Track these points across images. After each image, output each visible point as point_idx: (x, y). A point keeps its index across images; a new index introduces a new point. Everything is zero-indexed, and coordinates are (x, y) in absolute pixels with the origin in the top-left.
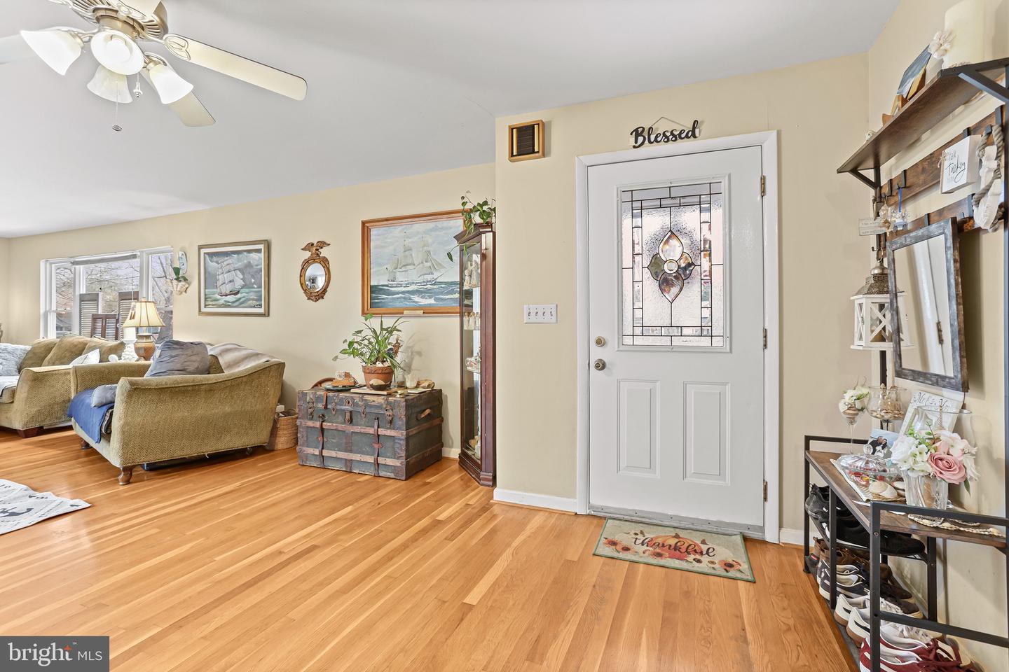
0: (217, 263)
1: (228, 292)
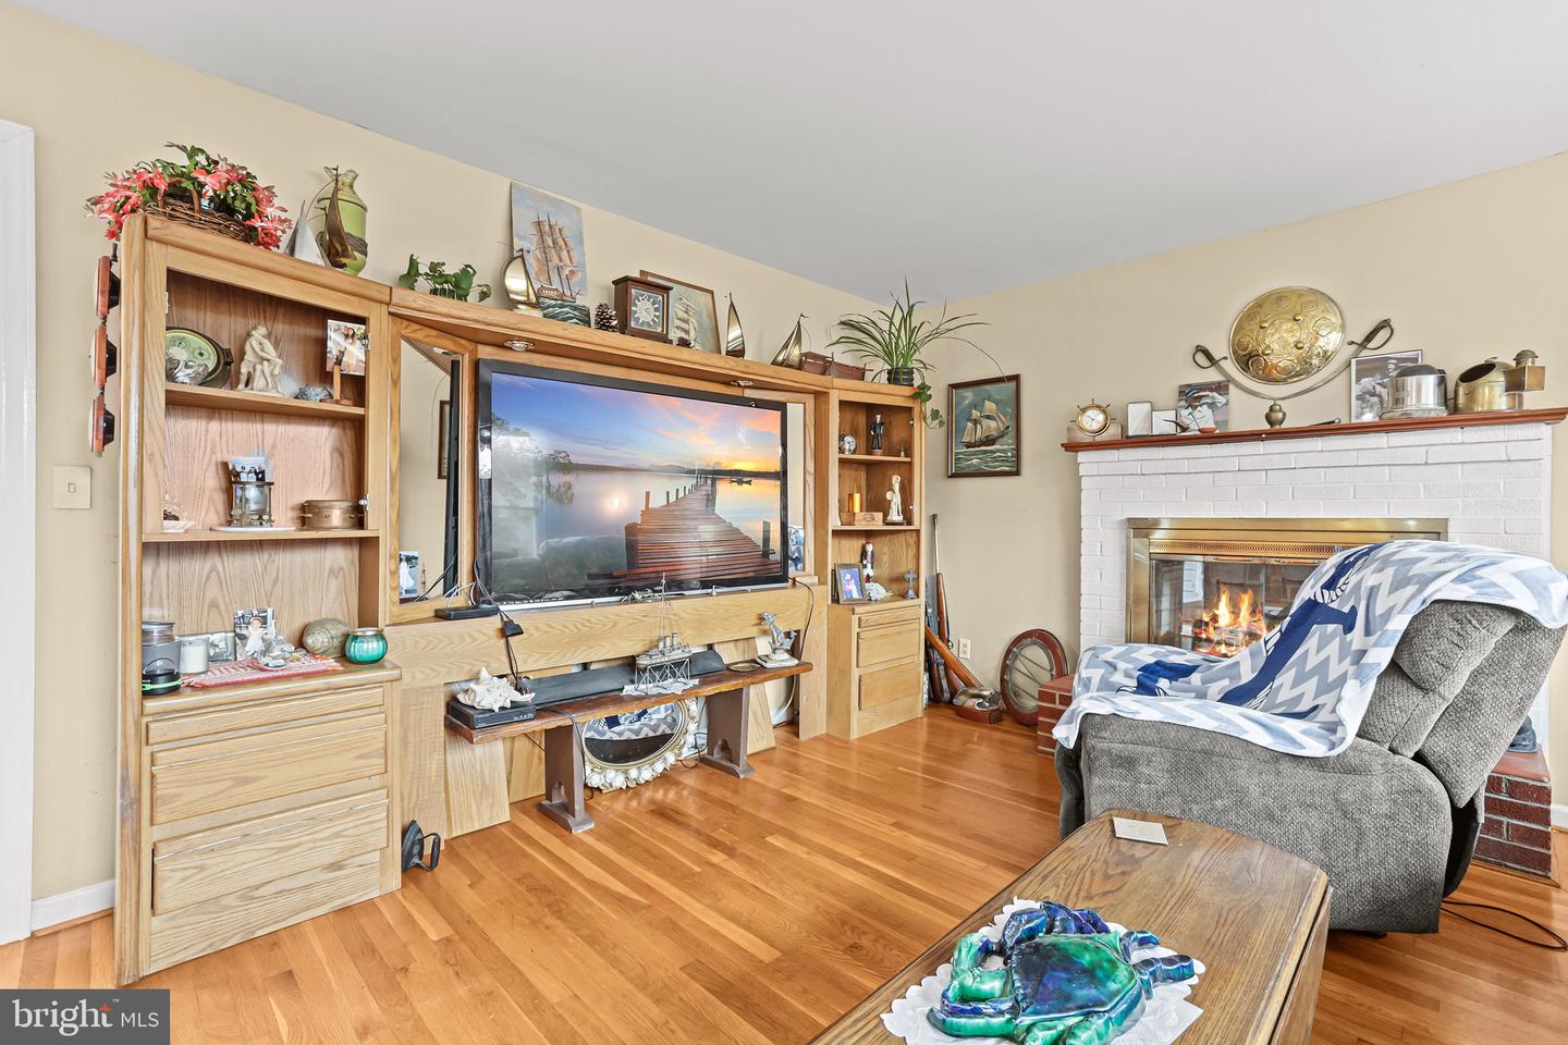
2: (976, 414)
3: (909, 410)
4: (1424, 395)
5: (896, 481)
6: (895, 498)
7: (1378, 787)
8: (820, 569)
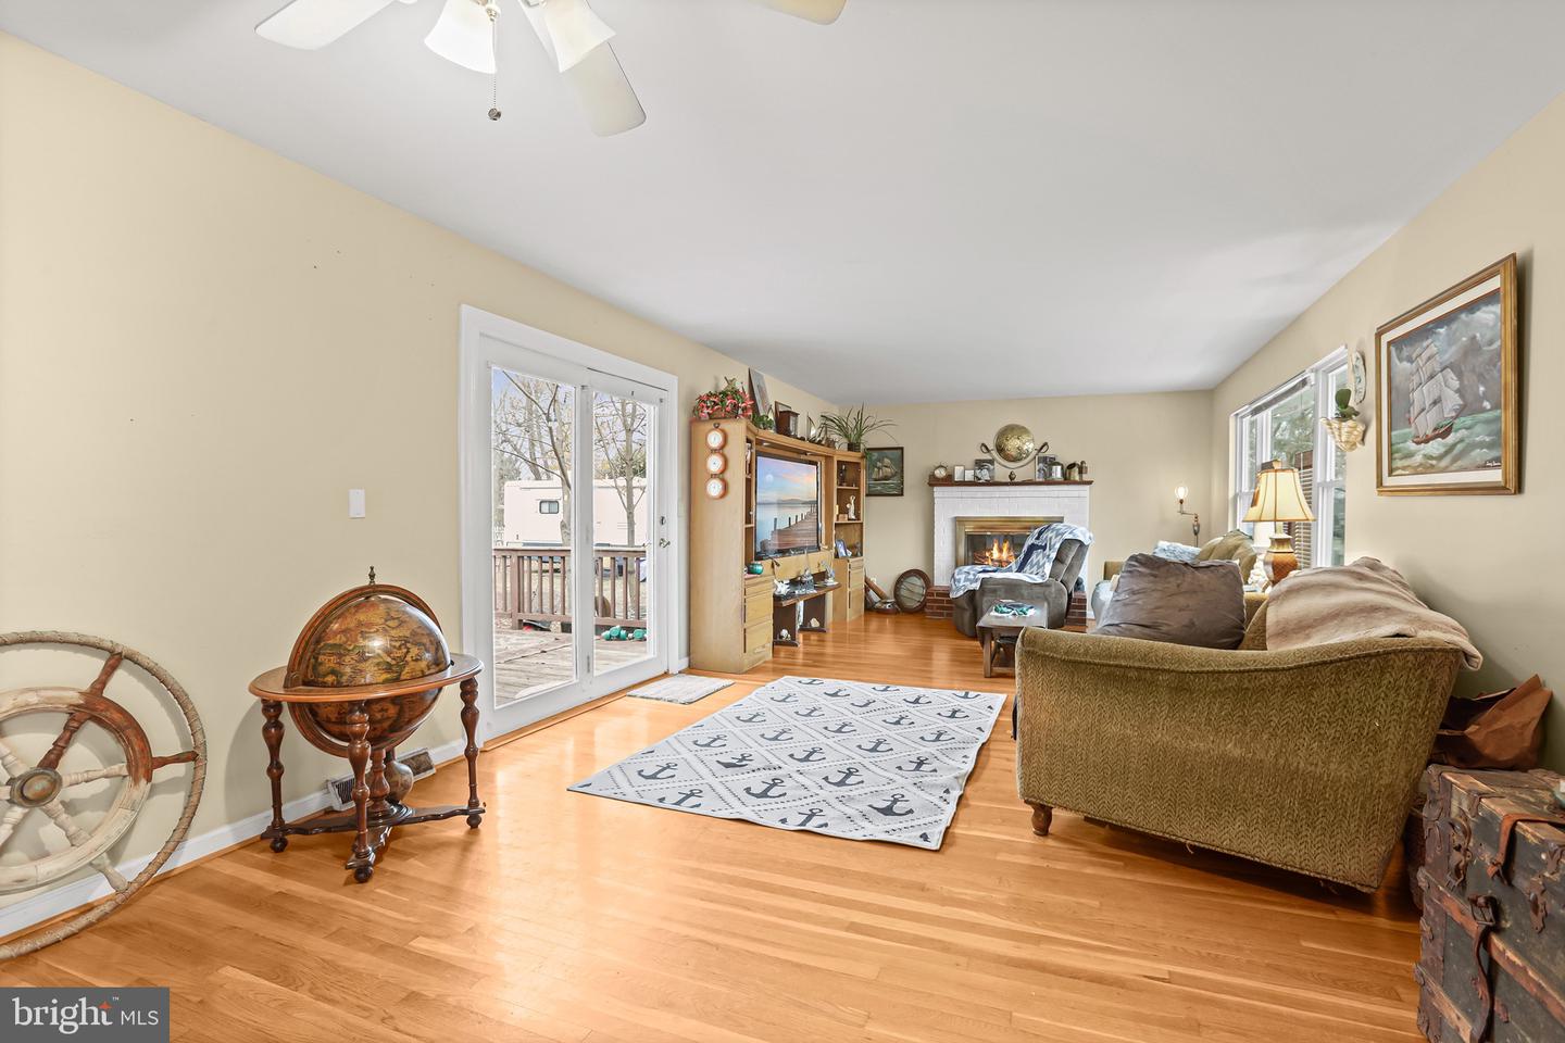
0: (1410, 360)
1: (1429, 433)
2: (879, 464)
3: (858, 463)
4: (1057, 473)
5: (852, 499)
6: (851, 507)
7: (1053, 590)
8: (828, 542)
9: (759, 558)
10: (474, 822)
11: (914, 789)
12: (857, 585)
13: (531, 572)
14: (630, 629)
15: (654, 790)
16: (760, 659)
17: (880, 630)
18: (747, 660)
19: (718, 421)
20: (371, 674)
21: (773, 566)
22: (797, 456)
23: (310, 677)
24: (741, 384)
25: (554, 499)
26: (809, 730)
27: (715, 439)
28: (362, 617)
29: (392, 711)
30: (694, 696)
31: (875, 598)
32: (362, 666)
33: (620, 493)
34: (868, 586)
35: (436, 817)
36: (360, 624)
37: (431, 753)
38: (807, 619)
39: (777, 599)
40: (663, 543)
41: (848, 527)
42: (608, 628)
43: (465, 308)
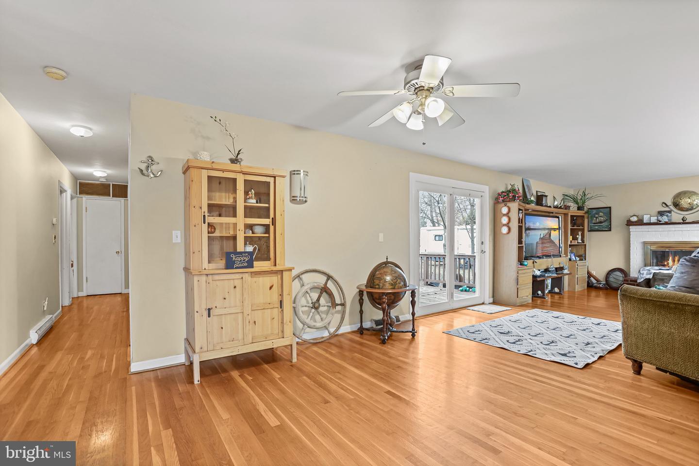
2: (596, 216)
3: (583, 216)
5: (580, 233)
6: (579, 237)
8: (566, 254)
9: (526, 258)
10: (413, 335)
11: (581, 351)
12: (582, 274)
13: (431, 265)
14: (470, 288)
15: (472, 336)
16: (525, 302)
17: (597, 296)
18: (518, 301)
19: (506, 203)
20: (387, 286)
21: (533, 263)
22: (548, 215)
23: (372, 285)
24: (519, 186)
25: (441, 235)
26: (540, 327)
27: (505, 210)
28: (385, 270)
29: (393, 297)
30: (493, 312)
31: (594, 281)
32: (385, 283)
33: (468, 232)
34: (590, 275)
35: (403, 332)
36: (385, 272)
37: (400, 317)
38: (553, 287)
39: (534, 277)
40: (483, 252)
41: (577, 246)
42: (461, 286)
43: (411, 174)
